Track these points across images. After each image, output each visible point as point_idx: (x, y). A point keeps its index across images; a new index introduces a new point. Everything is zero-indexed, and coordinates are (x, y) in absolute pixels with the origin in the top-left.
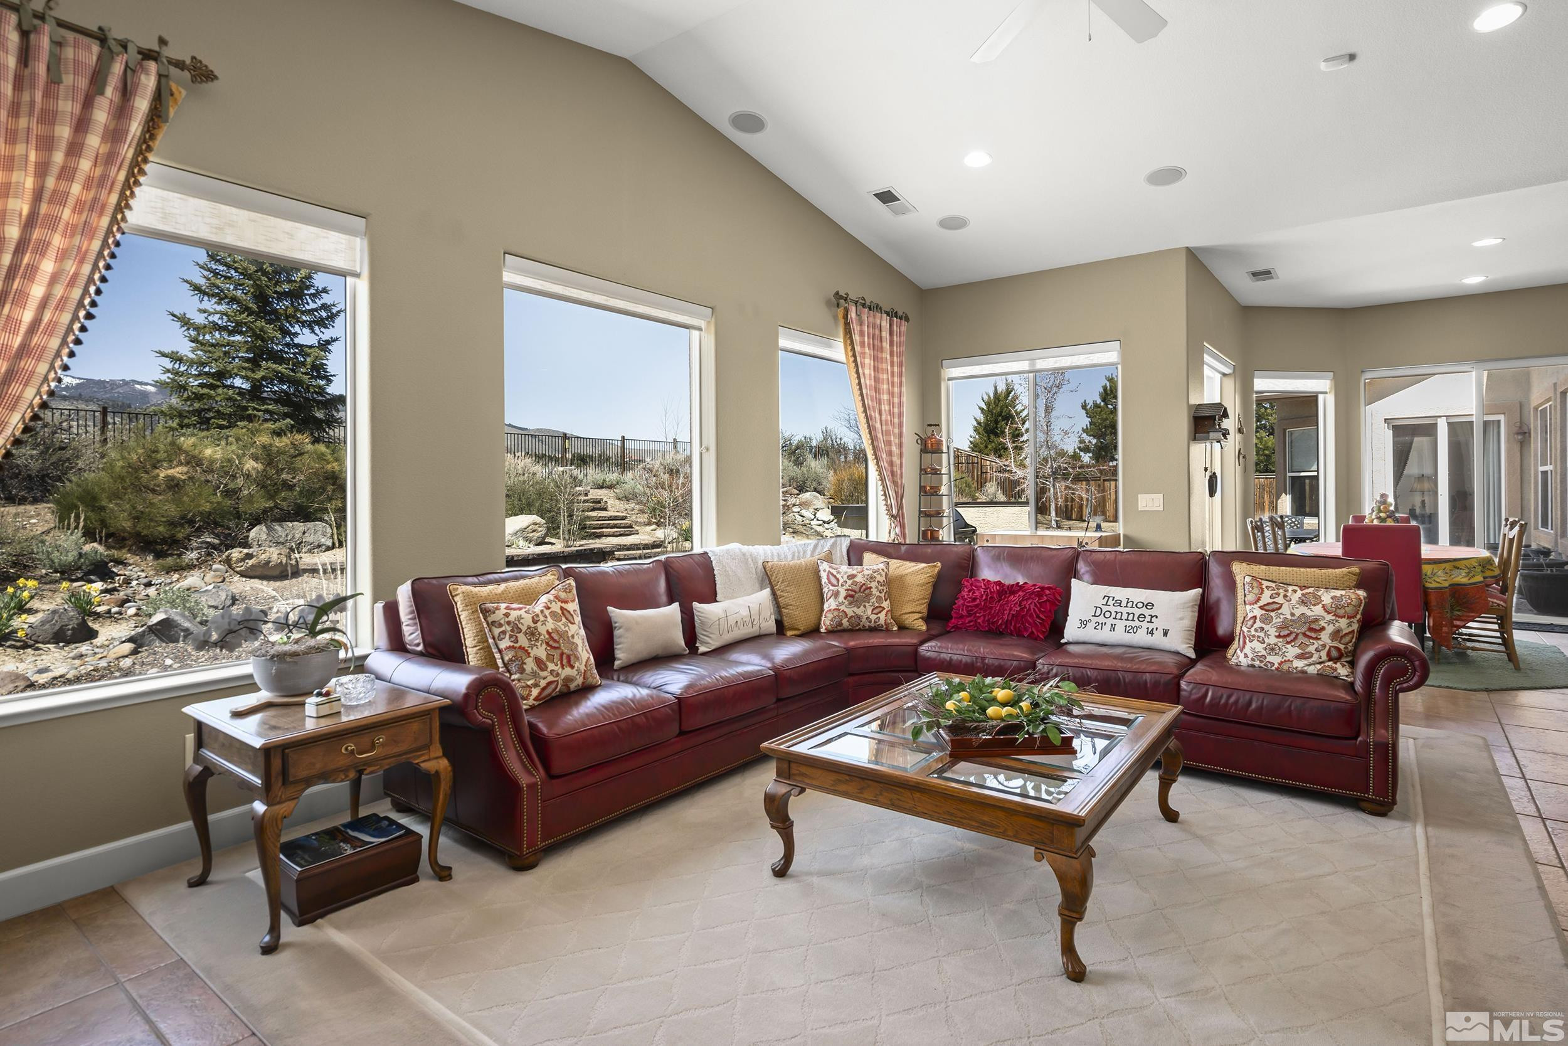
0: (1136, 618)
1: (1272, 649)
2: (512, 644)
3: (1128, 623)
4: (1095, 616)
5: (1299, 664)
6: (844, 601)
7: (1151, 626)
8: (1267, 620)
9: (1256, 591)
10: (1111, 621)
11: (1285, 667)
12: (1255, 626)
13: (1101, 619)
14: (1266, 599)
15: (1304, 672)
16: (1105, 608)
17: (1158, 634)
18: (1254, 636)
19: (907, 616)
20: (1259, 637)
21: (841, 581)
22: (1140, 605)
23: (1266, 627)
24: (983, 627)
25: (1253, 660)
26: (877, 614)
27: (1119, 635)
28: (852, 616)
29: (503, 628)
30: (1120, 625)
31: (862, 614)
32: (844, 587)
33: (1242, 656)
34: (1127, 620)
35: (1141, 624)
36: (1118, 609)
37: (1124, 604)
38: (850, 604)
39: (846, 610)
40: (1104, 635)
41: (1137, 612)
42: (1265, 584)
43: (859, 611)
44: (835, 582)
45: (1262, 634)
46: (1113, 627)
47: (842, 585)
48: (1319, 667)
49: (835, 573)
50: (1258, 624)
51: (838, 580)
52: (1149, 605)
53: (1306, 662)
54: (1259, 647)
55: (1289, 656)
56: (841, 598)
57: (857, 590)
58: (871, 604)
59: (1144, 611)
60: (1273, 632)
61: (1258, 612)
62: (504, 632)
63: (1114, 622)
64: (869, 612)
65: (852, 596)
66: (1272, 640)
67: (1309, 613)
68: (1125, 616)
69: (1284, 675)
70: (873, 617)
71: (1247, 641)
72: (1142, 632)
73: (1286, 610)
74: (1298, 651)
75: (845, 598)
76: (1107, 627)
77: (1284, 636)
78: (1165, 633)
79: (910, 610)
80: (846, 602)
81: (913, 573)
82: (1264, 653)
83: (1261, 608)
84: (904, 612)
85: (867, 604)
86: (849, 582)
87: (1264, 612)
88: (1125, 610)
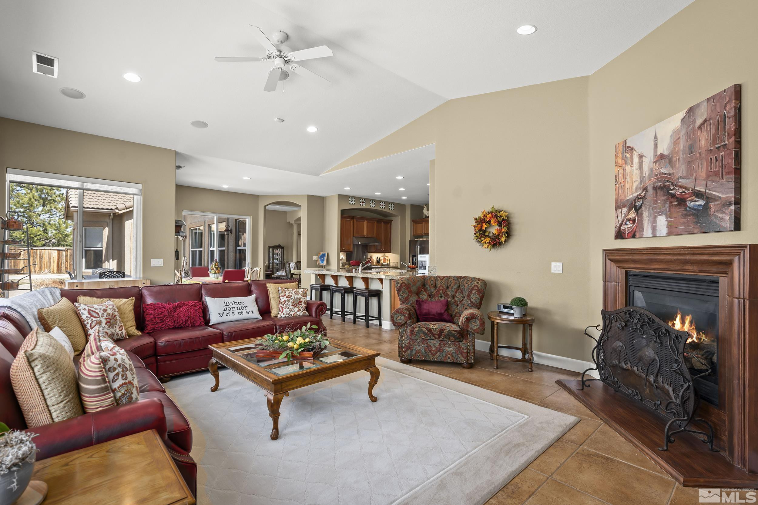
0: (240, 309)
1: (291, 310)
2: (124, 381)
3: (239, 311)
4: (224, 311)
5: (298, 313)
6: (106, 326)
7: (247, 310)
8: (288, 301)
9: (284, 292)
10: (231, 311)
11: (295, 315)
12: (285, 304)
13: (228, 311)
14: (287, 295)
15: (299, 315)
16: (228, 307)
17: (250, 313)
18: (285, 307)
19: (130, 329)
20: (287, 307)
21: (100, 314)
22: (240, 303)
23: (289, 303)
24: (171, 326)
25: (286, 315)
26: (121, 330)
27: (237, 317)
28: (110, 334)
29: (117, 371)
30: (236, 312)
31: (115, 332)
32: (104, 317)
33: (282, 314)
34: (237, 310)
35: (243, 310)
36: (232, 306)
37: (234, 304)
38: (109, 327)
39: (107, 331)
40: (231, 318)
41: (240, 306)
42: (285, 289)
43: (113, 330)
44: (97, 316)
45: (288, 306)
46: (234, 314)
47: (102, 317)
48: (302, 313)
49: (94, 310)
50: (286, 303)
51: (98, 314)
52: (243, 303)
53: (300, 312)
54: (288, 310)
55: (296, 311)
56: (103, 324)
57: (111, 318)
58: (118, 325)
59: (242, 305)
60: (291, 305)
61: (286, 299)
62: (117, 374)
63: (233, 311)
64: (118, 330)
65: (109, 322)
66: (291, 307)
67: (298, 297)
68: (236, 309)
69: (294, 317)
70: (120, 332)
71: (284, 309)
72: (245, 313)
73: (293, 297)
74: (297, 309)
75: (106, 324)
76: (231, 314)
77: (294, 305)
78: (253, 312)
79: (131, 325)
80: (107, 326)
81: (123, 304)
82: (289, 312)
83: (286, 297)
84: (128, 326)
85: (116, 326)
86: (105, 314)
87: (287, 298)
88: (235, 306)
